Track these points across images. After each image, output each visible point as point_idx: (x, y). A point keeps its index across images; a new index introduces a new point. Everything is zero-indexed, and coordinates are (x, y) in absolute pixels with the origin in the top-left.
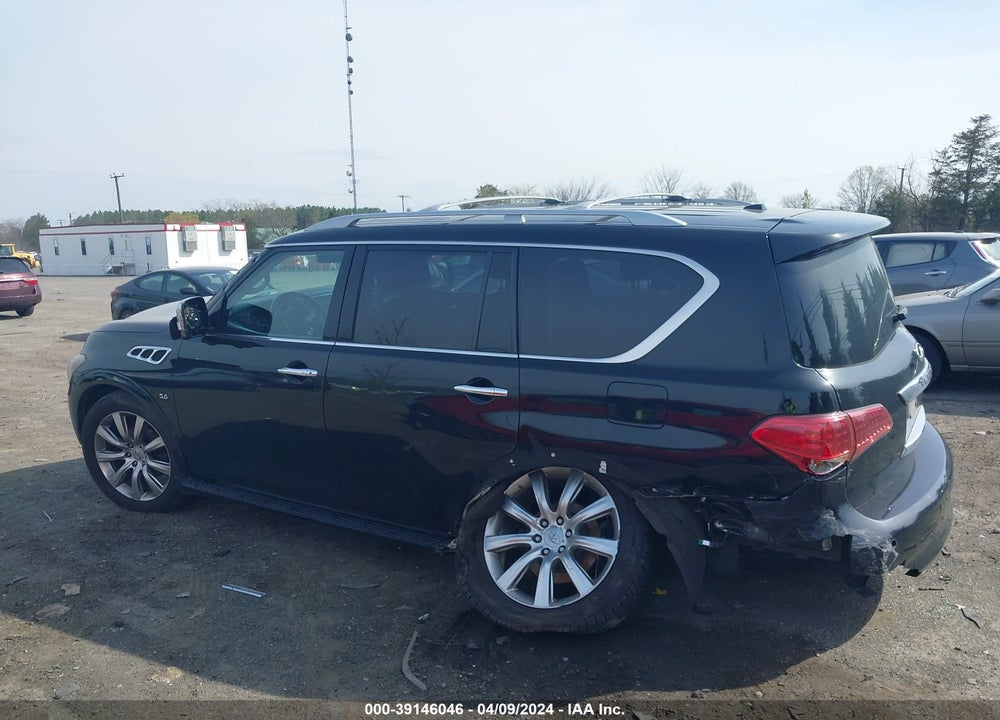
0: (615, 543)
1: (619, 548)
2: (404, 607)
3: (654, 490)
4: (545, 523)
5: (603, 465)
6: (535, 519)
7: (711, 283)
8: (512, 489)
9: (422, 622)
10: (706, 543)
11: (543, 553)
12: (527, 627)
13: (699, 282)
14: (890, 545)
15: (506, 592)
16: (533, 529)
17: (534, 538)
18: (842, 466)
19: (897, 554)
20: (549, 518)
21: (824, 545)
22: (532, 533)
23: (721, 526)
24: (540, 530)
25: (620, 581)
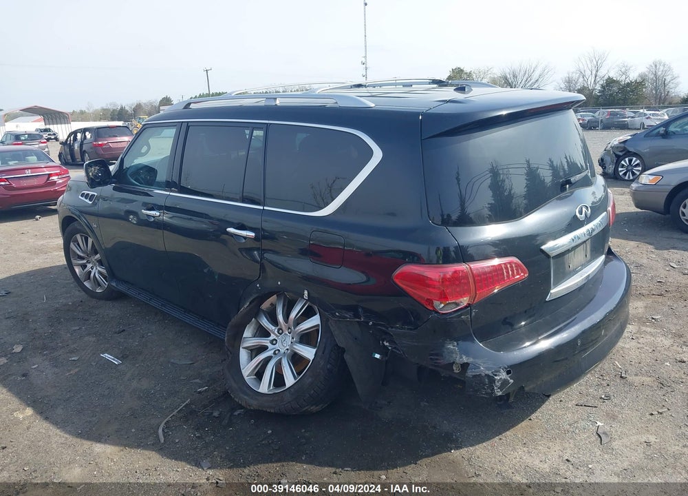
0: (314, 351)
1: (315, 355)
2: (198, 381)
3: (337, 314)
4: (280, 331)
5: (306, 292)
6: (274, 328)
7: (378, 155)
8: (266, 305)
9: (200, 392)
10: (377, 356)
11: (275, 353)
12: (250, 406)
13: (370, 153)
14: (504, 374)
15: (246, 378)
16: (272, 334)
17: (272, 342)
18: (466, 307)
19: (512, 381)
20: (284, 328)
21: (454, 368)
22: (271, 338)
23: (388, 344)
24: (277, 336)
25: (310, 380)
